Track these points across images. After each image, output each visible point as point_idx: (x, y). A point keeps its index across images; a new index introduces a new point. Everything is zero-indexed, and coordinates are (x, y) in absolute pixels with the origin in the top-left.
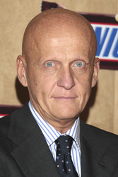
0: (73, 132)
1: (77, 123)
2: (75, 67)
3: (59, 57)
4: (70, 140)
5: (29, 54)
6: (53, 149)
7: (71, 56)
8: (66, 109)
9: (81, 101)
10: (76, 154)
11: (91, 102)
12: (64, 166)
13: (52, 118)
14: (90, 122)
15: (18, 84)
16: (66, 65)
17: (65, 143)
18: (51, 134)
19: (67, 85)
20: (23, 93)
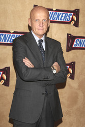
0: (43, 38)
1: (44, 36)
2: (44, 21)
3: (39, 18)
4: (42, 40)
5: (32, 18)
6: (38, 43)
7: (42, 18)
8: (41, 32)
9: (45, 30)
10: (44, 44)
11: (48, 31)
12: (41, 47)
13: (37, 34)
14: (47, 36)
15: (29, 26)
16: (41, 21)
17: (41, 41)
18: (37, 39)
19: (41, 26)
20: (30, 28)
